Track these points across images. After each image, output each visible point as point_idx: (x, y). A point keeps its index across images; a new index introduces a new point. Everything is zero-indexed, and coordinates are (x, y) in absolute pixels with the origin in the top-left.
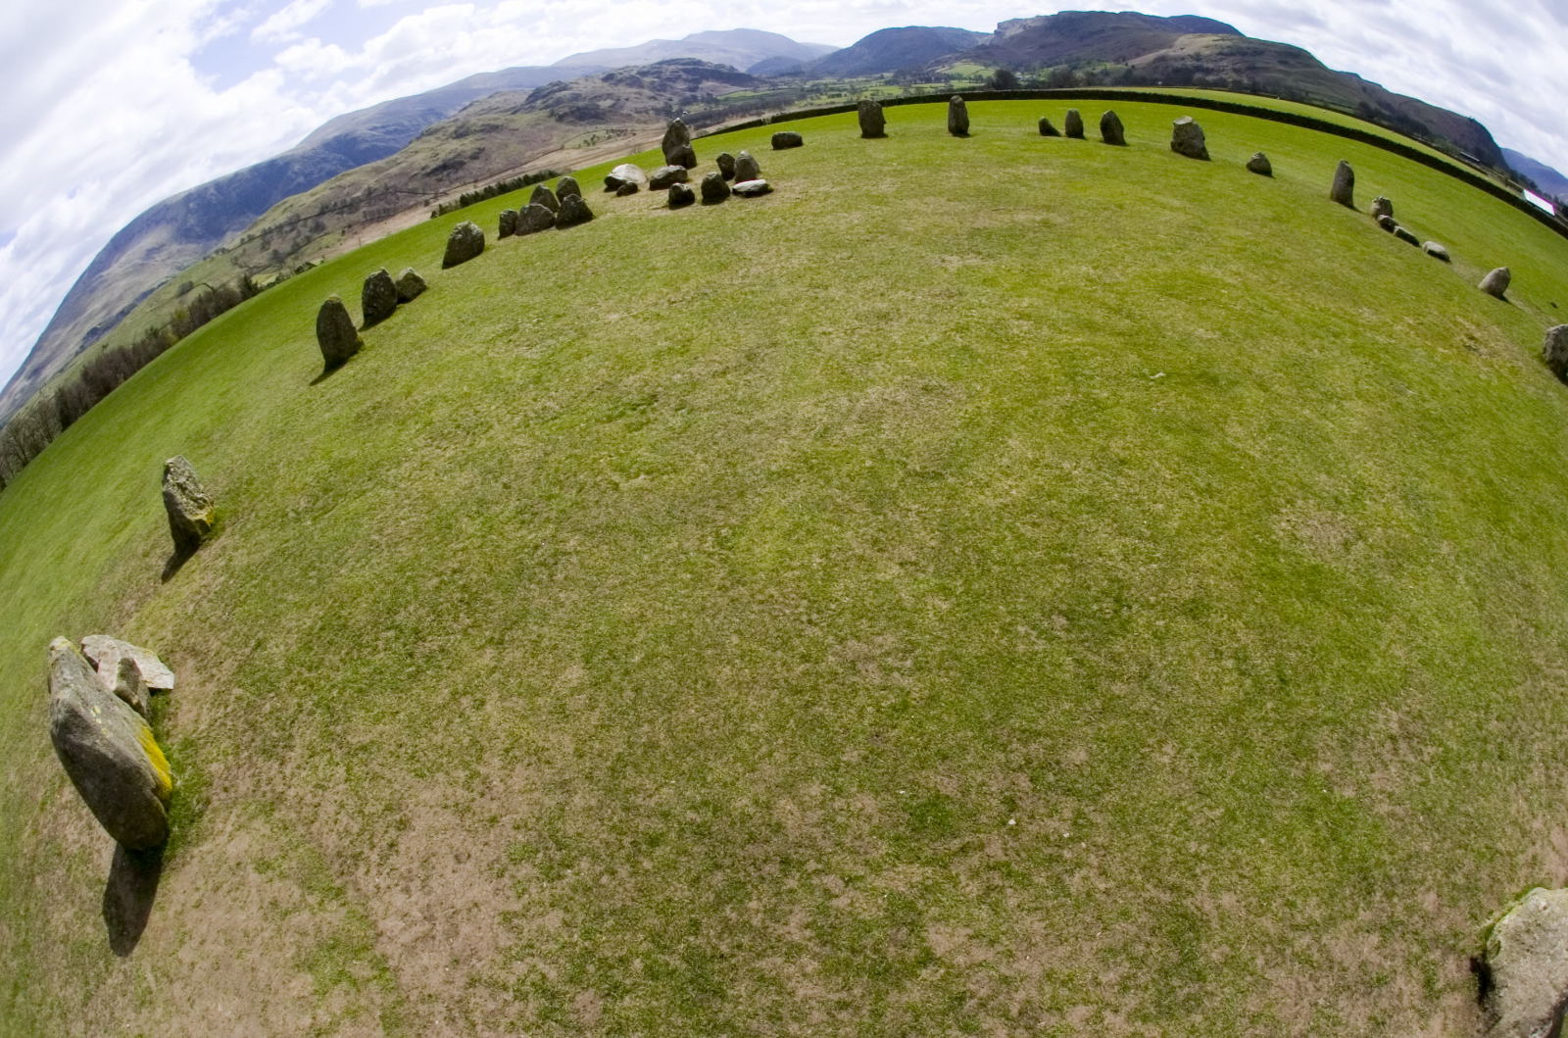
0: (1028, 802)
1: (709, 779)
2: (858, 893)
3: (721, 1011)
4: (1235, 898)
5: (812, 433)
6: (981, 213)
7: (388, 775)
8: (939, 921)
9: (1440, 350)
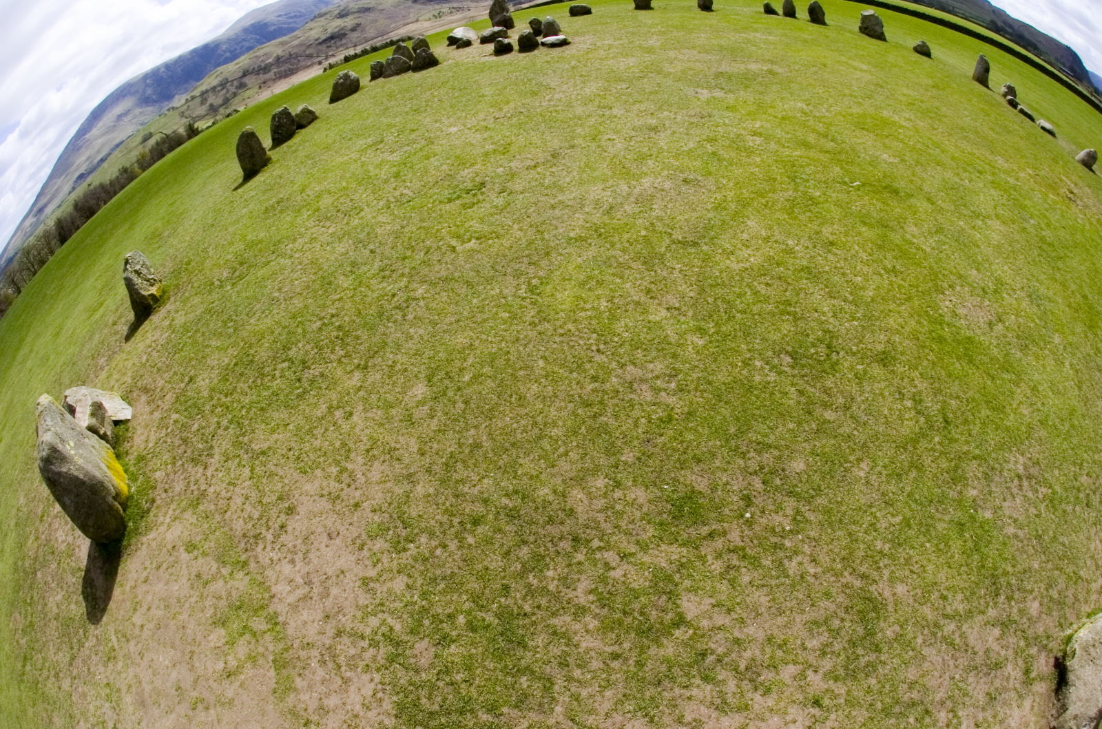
0: (760, 499)
1: (519, 472)
2: (630, 567)
3: (523, 658)
4: (906, 588)
5: (601, 210)
6: (723, 62)
7: (281, 473)
8: (690, 591)
9: (1051, 196)
